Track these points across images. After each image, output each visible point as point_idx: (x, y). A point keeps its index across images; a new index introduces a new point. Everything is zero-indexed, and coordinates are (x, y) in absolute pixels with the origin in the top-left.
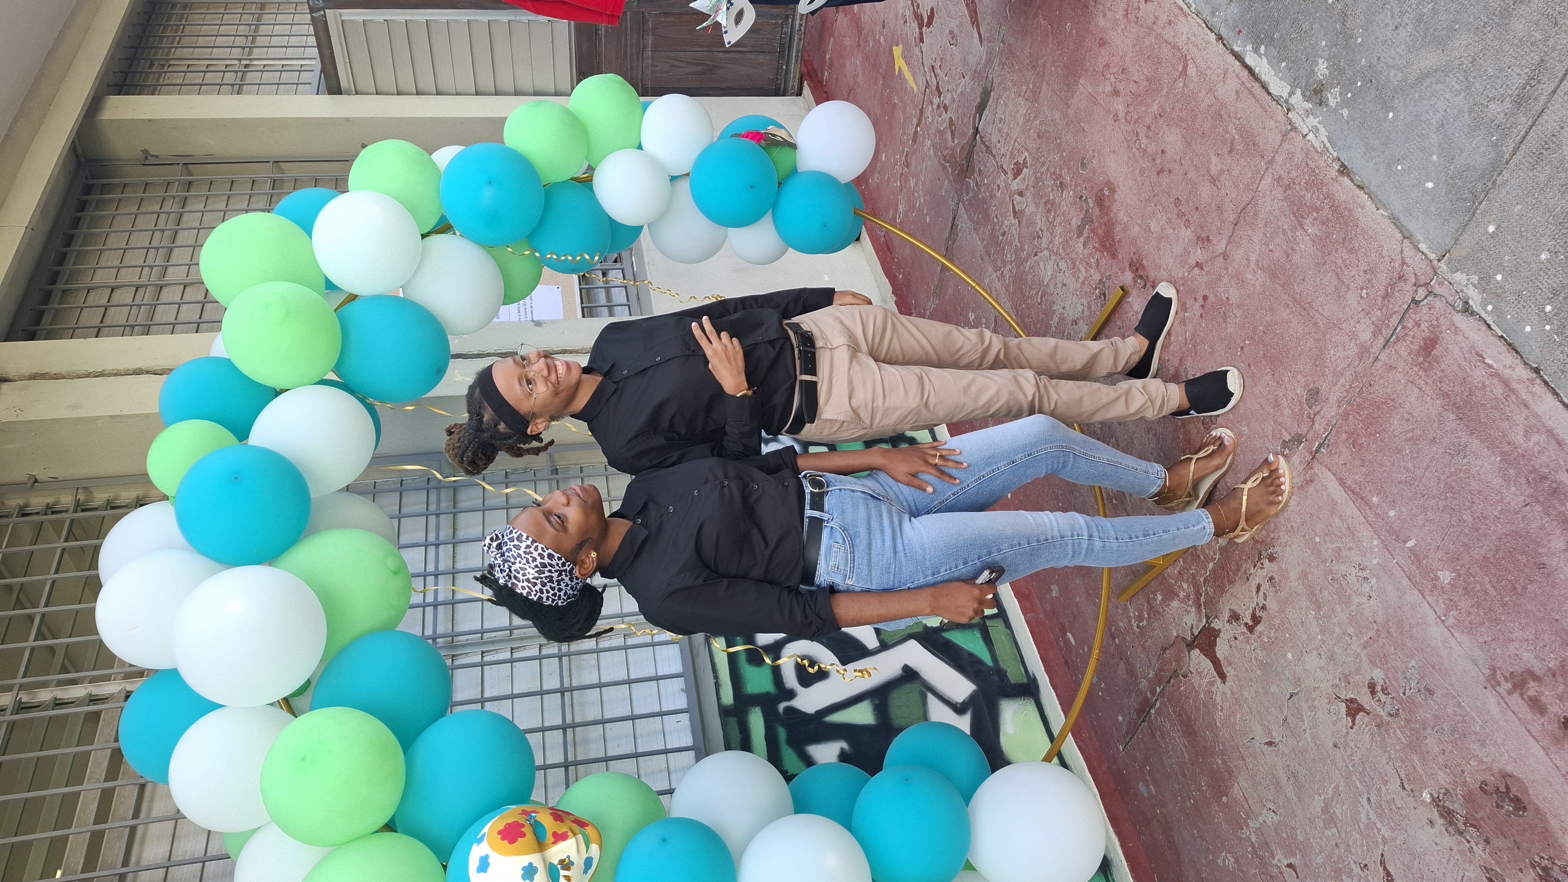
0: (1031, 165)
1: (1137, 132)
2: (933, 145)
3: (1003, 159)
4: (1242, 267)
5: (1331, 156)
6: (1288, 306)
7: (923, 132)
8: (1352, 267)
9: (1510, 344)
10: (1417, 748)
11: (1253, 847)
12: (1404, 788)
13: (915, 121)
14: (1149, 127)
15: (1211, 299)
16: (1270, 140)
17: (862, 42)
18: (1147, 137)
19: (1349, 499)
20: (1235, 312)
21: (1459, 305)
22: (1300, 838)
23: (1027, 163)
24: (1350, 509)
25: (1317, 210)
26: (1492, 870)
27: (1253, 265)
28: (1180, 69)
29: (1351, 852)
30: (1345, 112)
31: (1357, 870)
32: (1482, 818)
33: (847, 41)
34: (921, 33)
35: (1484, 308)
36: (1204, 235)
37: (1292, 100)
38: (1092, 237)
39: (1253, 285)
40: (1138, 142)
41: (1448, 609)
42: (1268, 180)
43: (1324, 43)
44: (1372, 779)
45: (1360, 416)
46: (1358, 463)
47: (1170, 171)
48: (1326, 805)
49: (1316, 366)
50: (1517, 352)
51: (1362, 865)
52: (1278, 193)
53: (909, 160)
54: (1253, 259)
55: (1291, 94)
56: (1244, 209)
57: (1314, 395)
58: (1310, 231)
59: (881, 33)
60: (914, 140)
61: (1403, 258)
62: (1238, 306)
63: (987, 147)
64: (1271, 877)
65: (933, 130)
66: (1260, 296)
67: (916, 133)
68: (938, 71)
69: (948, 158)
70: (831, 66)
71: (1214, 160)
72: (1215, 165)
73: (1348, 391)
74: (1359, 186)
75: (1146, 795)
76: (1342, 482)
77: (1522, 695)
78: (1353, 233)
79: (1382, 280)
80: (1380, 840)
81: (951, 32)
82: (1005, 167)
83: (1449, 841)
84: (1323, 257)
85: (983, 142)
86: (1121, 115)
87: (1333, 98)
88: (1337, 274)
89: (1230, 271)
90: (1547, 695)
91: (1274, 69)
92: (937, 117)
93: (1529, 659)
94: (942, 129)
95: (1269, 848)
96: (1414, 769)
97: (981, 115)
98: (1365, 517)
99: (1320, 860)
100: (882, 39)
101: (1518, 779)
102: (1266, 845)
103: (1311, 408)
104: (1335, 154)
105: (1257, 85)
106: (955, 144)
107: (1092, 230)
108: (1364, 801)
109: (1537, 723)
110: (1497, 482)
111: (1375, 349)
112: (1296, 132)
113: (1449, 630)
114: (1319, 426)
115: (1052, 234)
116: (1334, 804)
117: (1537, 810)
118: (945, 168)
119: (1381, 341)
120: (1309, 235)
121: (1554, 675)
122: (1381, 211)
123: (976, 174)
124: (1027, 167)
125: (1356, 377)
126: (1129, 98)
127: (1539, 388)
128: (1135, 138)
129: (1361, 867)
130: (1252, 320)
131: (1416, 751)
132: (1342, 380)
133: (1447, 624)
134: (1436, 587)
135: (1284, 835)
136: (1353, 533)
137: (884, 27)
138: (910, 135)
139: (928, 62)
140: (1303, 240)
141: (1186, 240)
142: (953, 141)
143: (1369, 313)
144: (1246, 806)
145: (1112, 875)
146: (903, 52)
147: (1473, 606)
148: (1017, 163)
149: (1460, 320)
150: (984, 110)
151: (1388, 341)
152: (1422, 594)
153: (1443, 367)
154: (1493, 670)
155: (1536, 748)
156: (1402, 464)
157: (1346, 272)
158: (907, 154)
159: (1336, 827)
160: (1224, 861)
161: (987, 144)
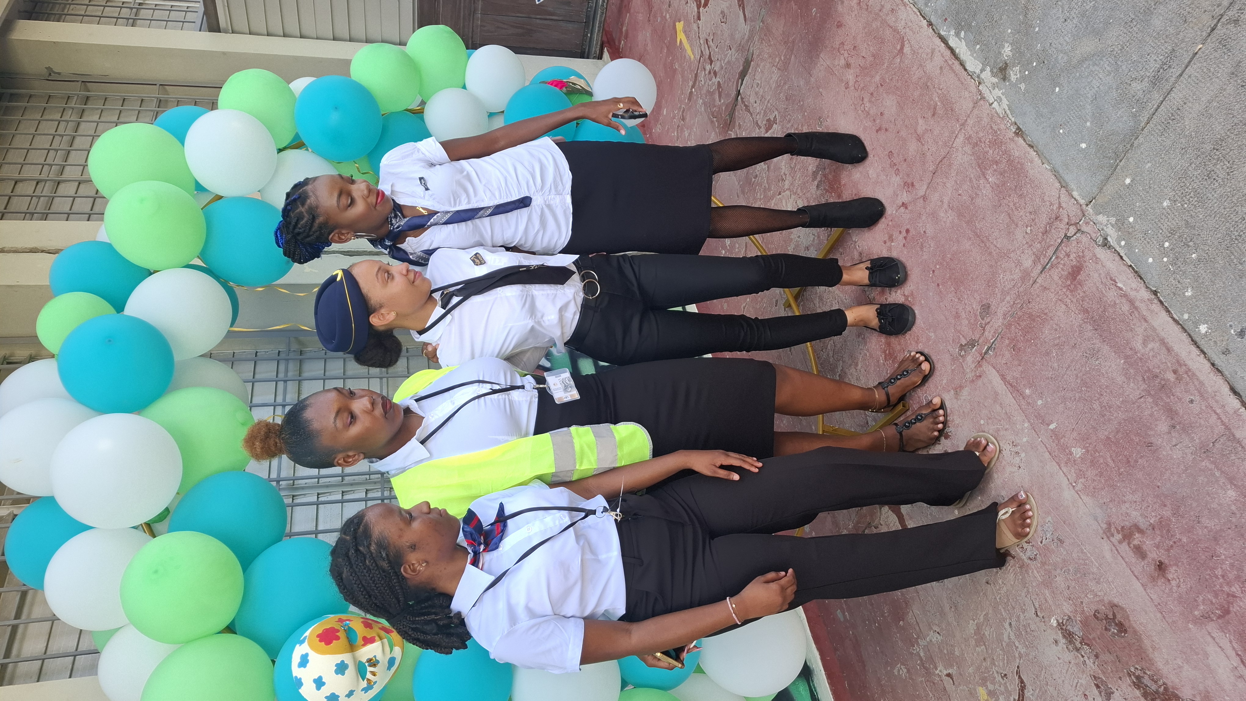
0: (780, 121)
1: (863, 98)
2: (704, 103)
3: (758, 117)
4: (937, 207)
5: (1010, 121)
6: (970, 238)
7: (697, 93)
8: (1021, 209)
9: (1136, 272)
10: (1048, 584)
11: (921, 660)
12: (1037, 615)
13: (691, 83)
14: (872, 94)
15: (912, 232)
16: (964, 107)
17: (651, 18)
18: (870, 101)
19: (1008, 391)
20: (930, 243)
21: (1100, 240)
22: (957, 653)
23: (776, 120)
24: (1008, 399)
25: (997, 163)
26: (1099, 678)
27: (945, 206)
28: (899, 48)
29: (995, 664)
30: (1023, 86)
31: (998, 678)
32: (1094, 639)
33: (640, 17)
34: (699, 12)
35: (1119, 244)
36: (909, 181)
37: (983, 76)
38: (824, 181)
39: (944, 222)
40: (863, 105)
41: (1078, 477)
42: (961, 139)
43: (1009, 31)
44: (1014, 608)
45: (1020, 326)
46: (1016, 363)
47: (886, 130)
48: (978, 628)
49: (989, 286)
50: (1141, 278)
51: (1003, 675)
52: (968, 149)
53: (684, 114)
54: (946, 200)
55: (982, 70)
56: (941, 161)
57: (986, 308)
58: (990, 180)
59: (667, 11)
60: (690, 99)
61: (1060, 203)
62: (932, 238)
63: (745, 105)
64: (934, 683)
65: (704, 91)
66: (950, 230)
67: (691, 92)
68: (711, 43)
69: (715, 114)
70: (626, 37)
71: (921, 121)
72: (922, 126)
73: (1012, 307)
74: (1029, 145)
75: (842, 619)
76: (1003, 377)
77: (1129, 544)
78: (1023, 182)
79: (1043, 219)
80: (1017, 655)
81: (722, 12)
82: (759, 123)
83: (1069, 656)
84: (999, 201)
85: (743, 102)
86: (851, 84)
87: (1014, 74)
88: (1009, 214)
89: (927, 210)
90: (1148, 544)
91: (970, 50)
92: (708, 81)
93: (1136, 516)
94: (712, 90)
95: (934, 661)
96: (1046, 600)
97: (743, 80)
98: (1019, 405)
99: (971, 670)
100: (668, 16)
101: (1122, 609)
102: (931, 659)
103: (983, 319)
104: (1013, 120)
105: (956, 63)
106: (721, 103)
107: (825, 176)
108: (1007, 625)
109: (1140, 566)
110: (1120, 379)
111: (1035, 274)
112: (984, 100)
113: (1078, 494)
114: (989, 334)
115: (793, 177)
116: (984, 627)
117: (1135, 632)
118: (712, 122)
119: (1040, 267)
120: (989, 183)
121: (1153, 529)
122: (1046, 165)
123: (737, 128)
124: (776, 124)
125: (1019, 296)
126: (858, 70)
127: (1156, 307)
128: (861, 102)
129: (1001, 676)
130: (942, 249)
131: (1047, 586)
132: (1008, 298)
133: (1077, 489)
134: (1070, 461)
135: (945, 651)
136: (1009, 418)
137: (669, 6)
138: (686, 95)
139: (703, 36)
140: (984, 187)
141: (896, 185)
142: (720, 101)
143: (1031, 245)
144: (917, 628)
145: (813, 682)
146: (684, 27)
147: (1096, 475)
148: (769, 120)
149: (1101, 253)
150: (745, 76)
151: (1044, 268)
152: (1059, 466)
153: (1086, 288)
154: (1109, 524)
155: (1137, 585)
156: (1050, 364)
157: (1016, 213)
158: (684, 110)
159: (985, 645)
160: (899, 671)
161: (746, 103)
